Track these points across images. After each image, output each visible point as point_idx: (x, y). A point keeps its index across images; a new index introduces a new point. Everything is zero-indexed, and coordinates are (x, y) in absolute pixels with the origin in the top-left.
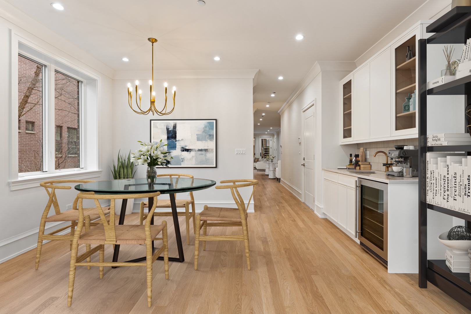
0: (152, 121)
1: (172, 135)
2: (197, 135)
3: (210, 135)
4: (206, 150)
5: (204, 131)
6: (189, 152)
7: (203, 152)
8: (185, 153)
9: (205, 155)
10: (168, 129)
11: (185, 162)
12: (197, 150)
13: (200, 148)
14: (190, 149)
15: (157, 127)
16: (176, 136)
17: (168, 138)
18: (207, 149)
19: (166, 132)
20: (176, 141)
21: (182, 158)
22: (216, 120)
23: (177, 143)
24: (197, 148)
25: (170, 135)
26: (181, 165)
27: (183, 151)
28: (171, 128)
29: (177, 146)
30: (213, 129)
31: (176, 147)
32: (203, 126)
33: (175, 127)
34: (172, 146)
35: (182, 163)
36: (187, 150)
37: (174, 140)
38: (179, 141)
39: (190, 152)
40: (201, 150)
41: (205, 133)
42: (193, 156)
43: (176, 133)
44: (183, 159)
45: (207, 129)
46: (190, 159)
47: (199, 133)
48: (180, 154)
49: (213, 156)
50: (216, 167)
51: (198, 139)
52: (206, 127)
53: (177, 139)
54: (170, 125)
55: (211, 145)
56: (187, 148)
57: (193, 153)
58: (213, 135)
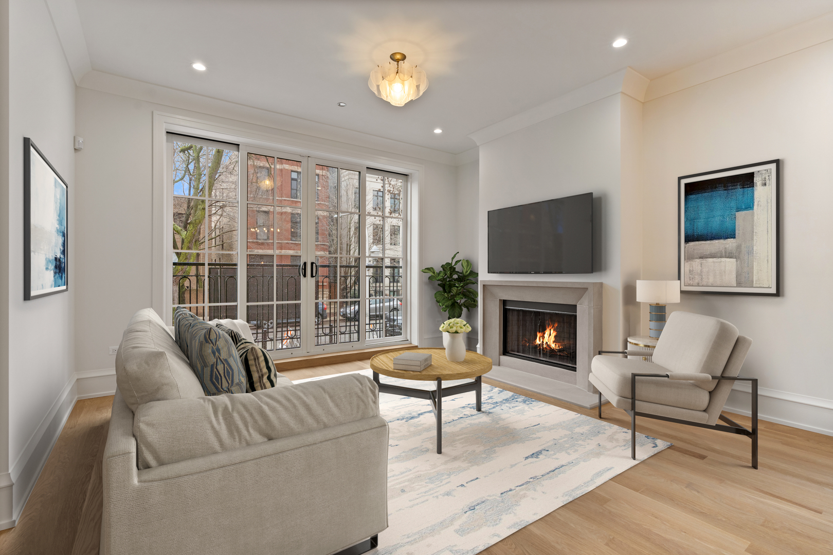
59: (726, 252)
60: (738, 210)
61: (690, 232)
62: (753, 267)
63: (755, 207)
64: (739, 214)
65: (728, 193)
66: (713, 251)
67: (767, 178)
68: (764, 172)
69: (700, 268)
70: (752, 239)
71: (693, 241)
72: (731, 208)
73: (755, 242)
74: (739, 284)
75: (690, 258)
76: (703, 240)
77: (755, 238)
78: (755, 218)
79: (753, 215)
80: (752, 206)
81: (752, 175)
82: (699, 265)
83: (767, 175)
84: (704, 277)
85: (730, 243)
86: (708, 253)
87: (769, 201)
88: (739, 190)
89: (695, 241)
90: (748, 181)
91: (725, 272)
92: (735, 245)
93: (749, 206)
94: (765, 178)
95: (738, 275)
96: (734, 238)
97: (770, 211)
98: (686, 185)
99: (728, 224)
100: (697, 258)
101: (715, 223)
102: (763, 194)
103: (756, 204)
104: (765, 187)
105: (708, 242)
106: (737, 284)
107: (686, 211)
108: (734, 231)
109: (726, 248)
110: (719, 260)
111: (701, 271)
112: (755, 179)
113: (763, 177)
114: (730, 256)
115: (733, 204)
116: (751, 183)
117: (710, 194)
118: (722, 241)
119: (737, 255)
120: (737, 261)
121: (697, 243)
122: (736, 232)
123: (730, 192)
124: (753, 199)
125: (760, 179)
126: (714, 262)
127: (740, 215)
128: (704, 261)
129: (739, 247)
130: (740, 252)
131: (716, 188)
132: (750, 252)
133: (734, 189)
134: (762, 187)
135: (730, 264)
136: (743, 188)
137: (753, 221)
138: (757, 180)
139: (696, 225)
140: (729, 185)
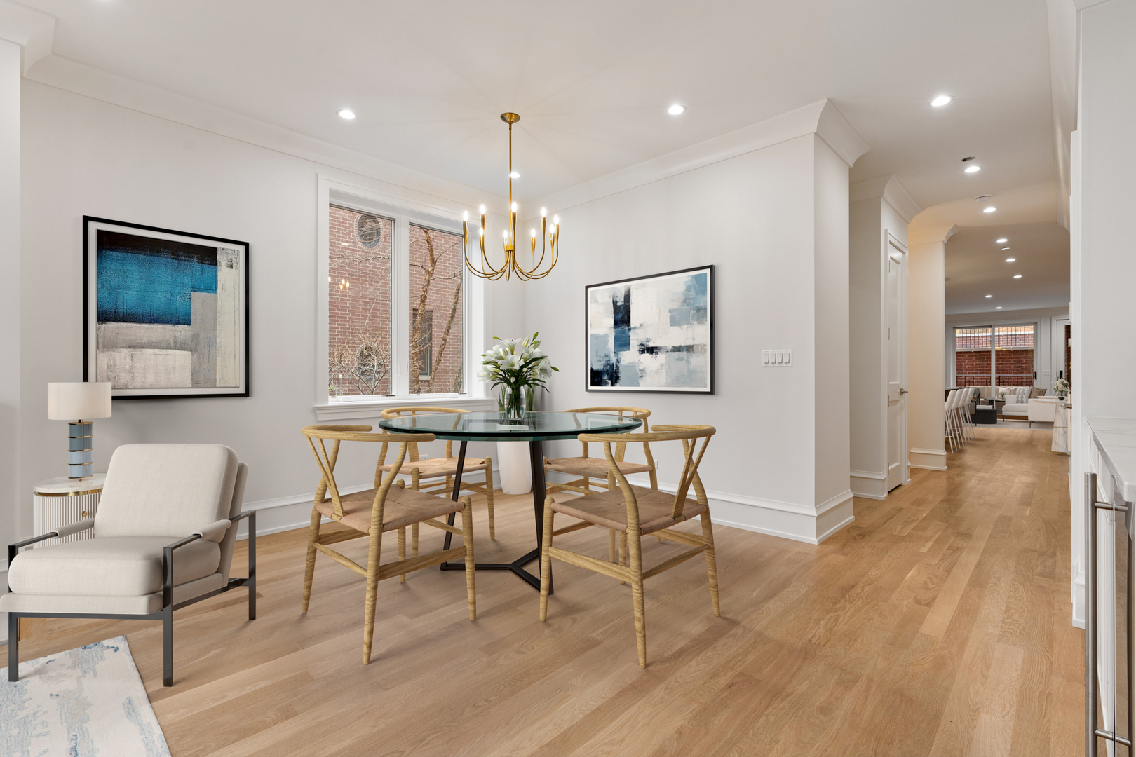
0: (589, 290)
1: (622, 316)
2: (670, 311)
3: (698, 310)
4: (689, 348)
5: (686, 301)
6: (654, 355)
7: (683, 354)
8: (647, 356)
9: (688, 362)
10: (615, 303)
11: (647, 378)
12: (670, 348)
13: (677, 345)
14: (656, 348)
15: (596, 301)
16: (629, 318)
17: (616, 324)
18: (692, 346)
19: (613, 310)
20: (630, 329)
21: (641, 368)
22: (711, 267)
23: (632, 333)
24: (670, 344)
25: (620, 316)
26: (638, 385)
27: (643, 352)
28: (620, 302)
29: (632, 342)
30: (704, 292)
31: (629, 344)
32: (683, 288)
33: (627, 297)
34: (622, 343)
35: (641, 382)
36: (651, 350)
37: (626, 328)
38: (635, 328)
39: (657, 353)
40: (677, 349)
41: (688, 305)
42: (662, 365)
43: (630, 312)
44: (643, 371)
45: (693, 293)
46: (657, 372)
47: (675, 305)
48: (637, 361)
49: (706, 363)
50: (712, 392)
51: (674, 322)
52: (688, 289)
53: (632, 325)
54: (619, 294)
55: (700, 334)
56: (651, 345)
57: (661, 357)
58: (706, 309)
59: (175, 342)
60: (195, 289)
61: (108, 307)
62: (215, 362)
63: (219, 291)
64: (195, 295)
65: (178, 264)
66: (154, 339)
67: (234, 260)
68: (230, 252)
69: (128, 361)
70: (215, 329)
71: (115, 320)
72: (184, 286)
73: (218, 333)
74: (196, 384)
75: (108, 345)
76: (135, 322)
77: (218, 328)
78: (219, 303)
79: (216, 299)
80: (214, 288)
81: (214, 250)
82: (128, 358)
83: (234, 256)
84: (136, 375)
85: (181, 331)
86: (145, 340)
87: (237, 287)
88: (195, 266)
89: (120, 321)
90: (209, 256)
91: (174, 369)
92: (189, 333)
93: (211, 288)
94: (231, 259)
95: (194, 373)
96: (189, 324)
97: (237, 299)
98: (100, 233)
99: (179, 304)
100: (124, 347)
101: (158, 300)
102: (228, 276)
103: (219, 286)
104: (231, 269)
105: (146, 325)
106: (193, 383)
107: (99, 273)
108: (189, 315)
109: (175, 337)
110: (165, 351)
111: (132, 367)
112: (218, 257)
113: (229, 257)
114: (182, 347)
115: (187, 280)
116: (212, 260)
117: (148, 258)
118: (169, 326)
119: (193, 346)
120: (192, 355)
121: (124, 324)
122: (192, 317)
123: (182, 263)
124: (216, 281)
125: (225, 258)
126: (155, 354)
127: (198, 298)
128: (137, 352)
129: (195, 337)
130: (197, 344)
131: (158, 252)
132: (212, 344)
133: (189, 261)
134: (228, 269)
135: (182, 360)
136: (202, 263)
137: (216, 307)
138: (221, 257)
139: (121, 297)
140: (180, 254)
